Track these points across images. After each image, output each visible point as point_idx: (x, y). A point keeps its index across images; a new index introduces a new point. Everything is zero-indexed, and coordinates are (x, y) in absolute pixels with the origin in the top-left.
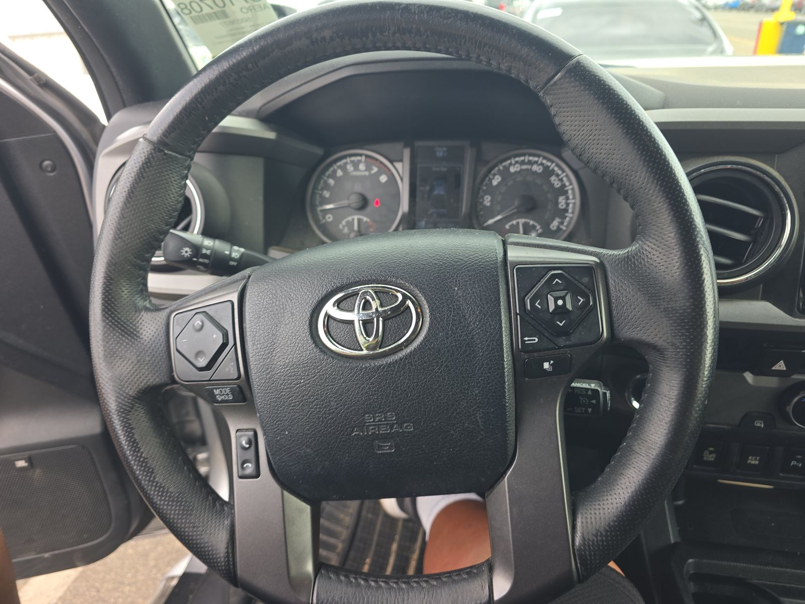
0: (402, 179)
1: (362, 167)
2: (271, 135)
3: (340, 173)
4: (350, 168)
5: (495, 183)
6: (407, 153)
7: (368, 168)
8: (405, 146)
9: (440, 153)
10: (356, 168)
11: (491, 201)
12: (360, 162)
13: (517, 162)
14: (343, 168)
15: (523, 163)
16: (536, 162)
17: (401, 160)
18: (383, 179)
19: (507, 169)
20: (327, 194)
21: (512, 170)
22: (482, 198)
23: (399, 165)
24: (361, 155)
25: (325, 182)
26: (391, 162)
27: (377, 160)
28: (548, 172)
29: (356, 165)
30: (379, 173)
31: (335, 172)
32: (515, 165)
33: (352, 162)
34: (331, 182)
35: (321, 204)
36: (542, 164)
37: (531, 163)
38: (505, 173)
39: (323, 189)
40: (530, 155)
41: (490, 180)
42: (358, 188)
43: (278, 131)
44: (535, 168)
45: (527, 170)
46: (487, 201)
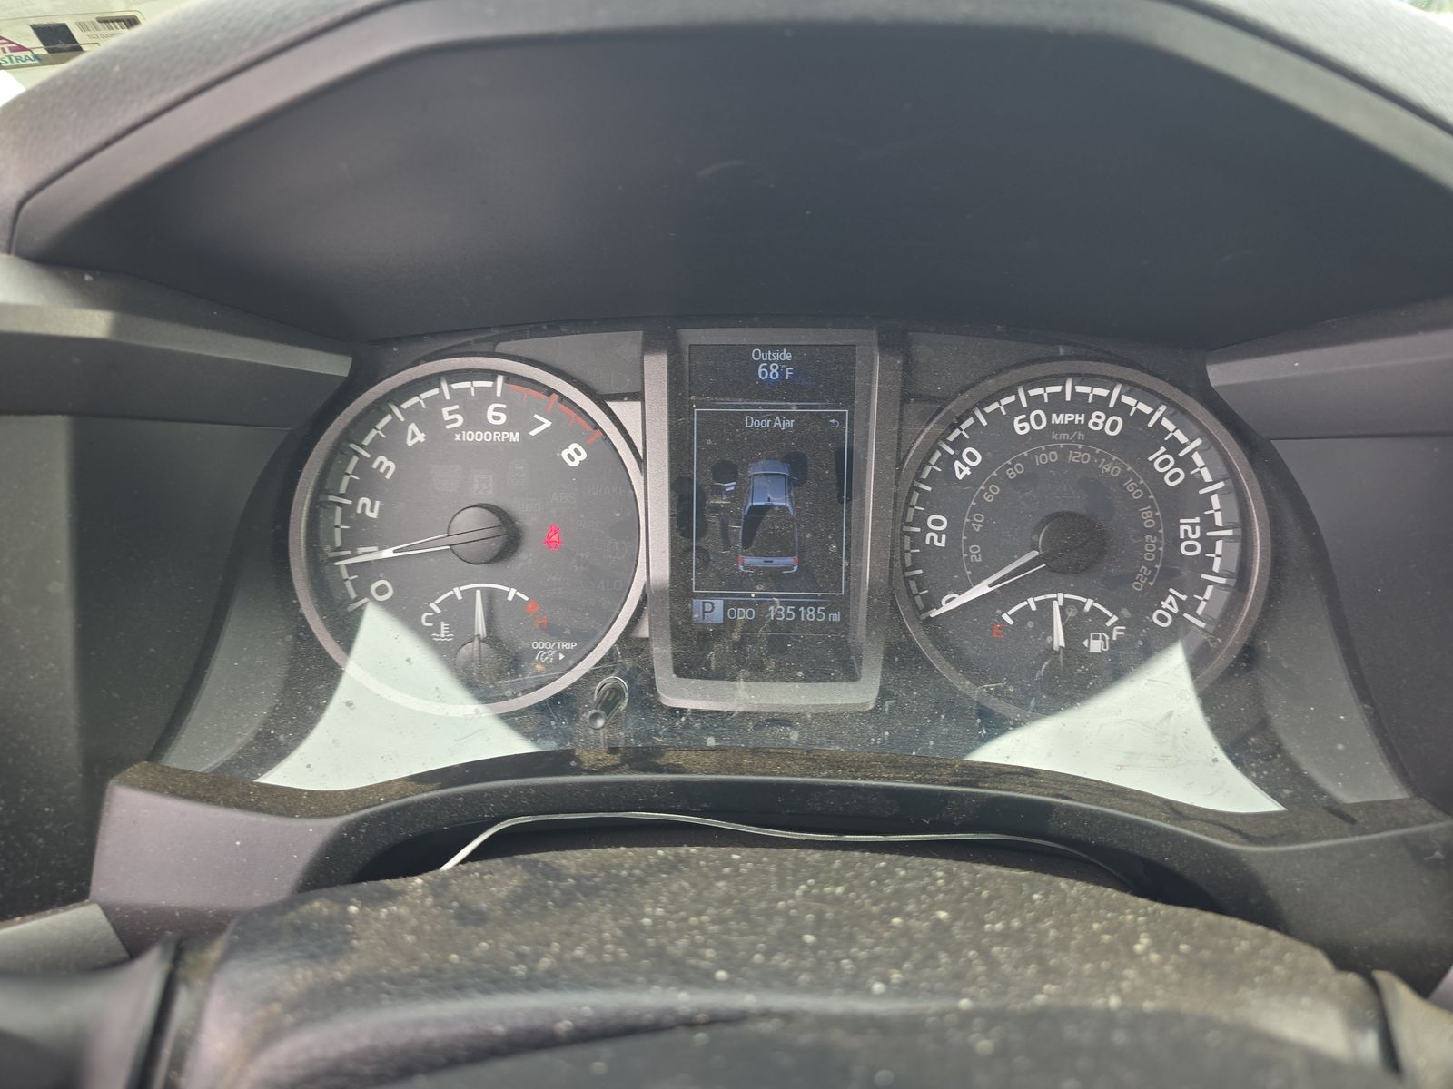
0: (641, 462)
1: (495, 414)
2: (94, 323)
3: (415, 435)
4: (452, 417)
5: (962, 471)
6: (656, 369)
7: (518, 420)
8: (649, 347)
9: (770, 368)
10: (475, 419)
11: (952, 532)
12: (487, 396)
13: (1035, 402)
14: (429, 419)
15: (1056, 404)
16: (1101, 403)
17: (637, 396)
18: (574, 455)
19: (1001, 424)
20: (370, 508)
21: (1020, 427)
22: (920, 520)
23: (627, 411)
24: (491, 375)
25: (364, 465)
26: (601, 400)
27: (550, 391)
28: (1140, 437)
29: (474, 412)
30: (556, 439)
31: (397, 429)
32: (1028, 411)
33: (458, 396)
34: (386, 465)
35: (351, 542)
36: (1121, 409)
37: (1080, 404)
38: (998, 439)
39: (354, 492)
40: (1081, 378)
41: (948, 462)
42: (484, 488)
43: (120, 305)
44: (1098, 421)
45: (1071, 426)
46: (937, 532)
